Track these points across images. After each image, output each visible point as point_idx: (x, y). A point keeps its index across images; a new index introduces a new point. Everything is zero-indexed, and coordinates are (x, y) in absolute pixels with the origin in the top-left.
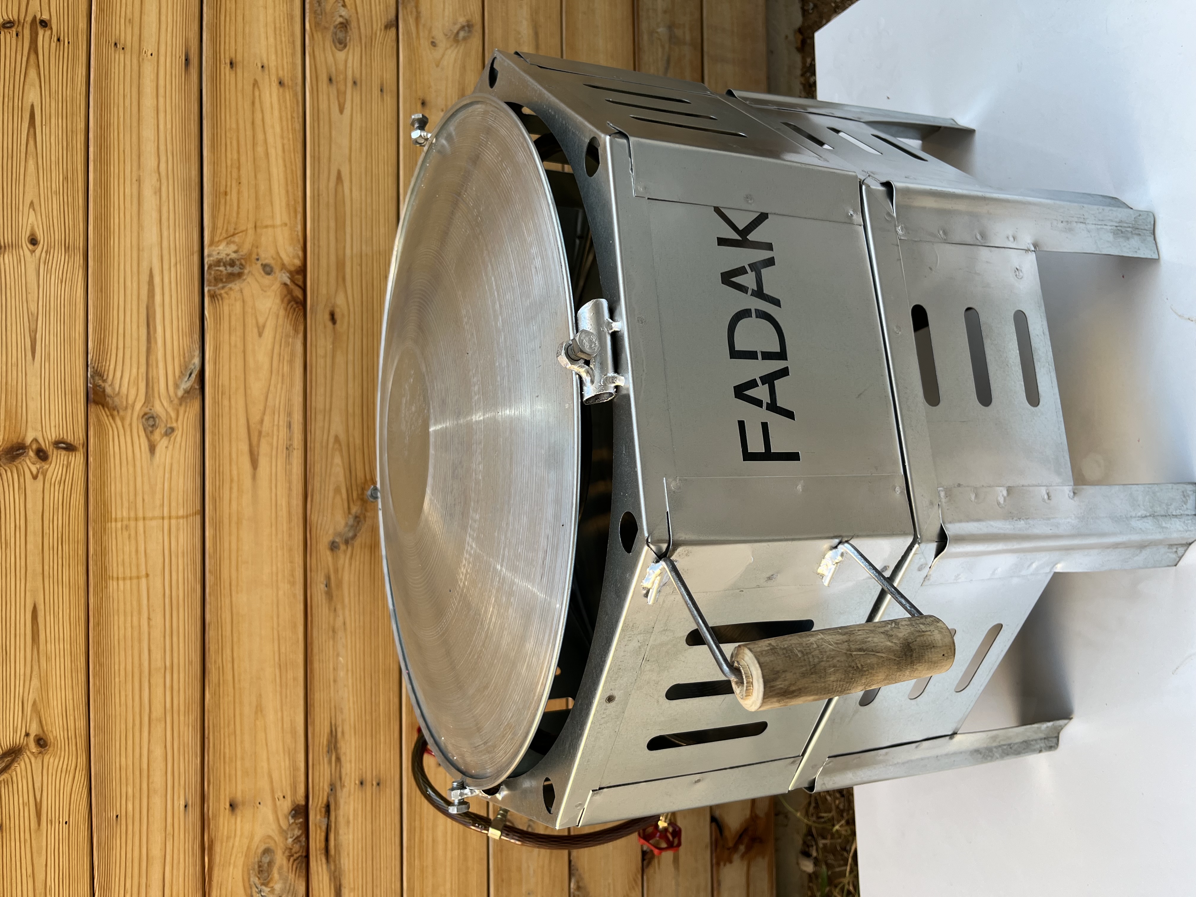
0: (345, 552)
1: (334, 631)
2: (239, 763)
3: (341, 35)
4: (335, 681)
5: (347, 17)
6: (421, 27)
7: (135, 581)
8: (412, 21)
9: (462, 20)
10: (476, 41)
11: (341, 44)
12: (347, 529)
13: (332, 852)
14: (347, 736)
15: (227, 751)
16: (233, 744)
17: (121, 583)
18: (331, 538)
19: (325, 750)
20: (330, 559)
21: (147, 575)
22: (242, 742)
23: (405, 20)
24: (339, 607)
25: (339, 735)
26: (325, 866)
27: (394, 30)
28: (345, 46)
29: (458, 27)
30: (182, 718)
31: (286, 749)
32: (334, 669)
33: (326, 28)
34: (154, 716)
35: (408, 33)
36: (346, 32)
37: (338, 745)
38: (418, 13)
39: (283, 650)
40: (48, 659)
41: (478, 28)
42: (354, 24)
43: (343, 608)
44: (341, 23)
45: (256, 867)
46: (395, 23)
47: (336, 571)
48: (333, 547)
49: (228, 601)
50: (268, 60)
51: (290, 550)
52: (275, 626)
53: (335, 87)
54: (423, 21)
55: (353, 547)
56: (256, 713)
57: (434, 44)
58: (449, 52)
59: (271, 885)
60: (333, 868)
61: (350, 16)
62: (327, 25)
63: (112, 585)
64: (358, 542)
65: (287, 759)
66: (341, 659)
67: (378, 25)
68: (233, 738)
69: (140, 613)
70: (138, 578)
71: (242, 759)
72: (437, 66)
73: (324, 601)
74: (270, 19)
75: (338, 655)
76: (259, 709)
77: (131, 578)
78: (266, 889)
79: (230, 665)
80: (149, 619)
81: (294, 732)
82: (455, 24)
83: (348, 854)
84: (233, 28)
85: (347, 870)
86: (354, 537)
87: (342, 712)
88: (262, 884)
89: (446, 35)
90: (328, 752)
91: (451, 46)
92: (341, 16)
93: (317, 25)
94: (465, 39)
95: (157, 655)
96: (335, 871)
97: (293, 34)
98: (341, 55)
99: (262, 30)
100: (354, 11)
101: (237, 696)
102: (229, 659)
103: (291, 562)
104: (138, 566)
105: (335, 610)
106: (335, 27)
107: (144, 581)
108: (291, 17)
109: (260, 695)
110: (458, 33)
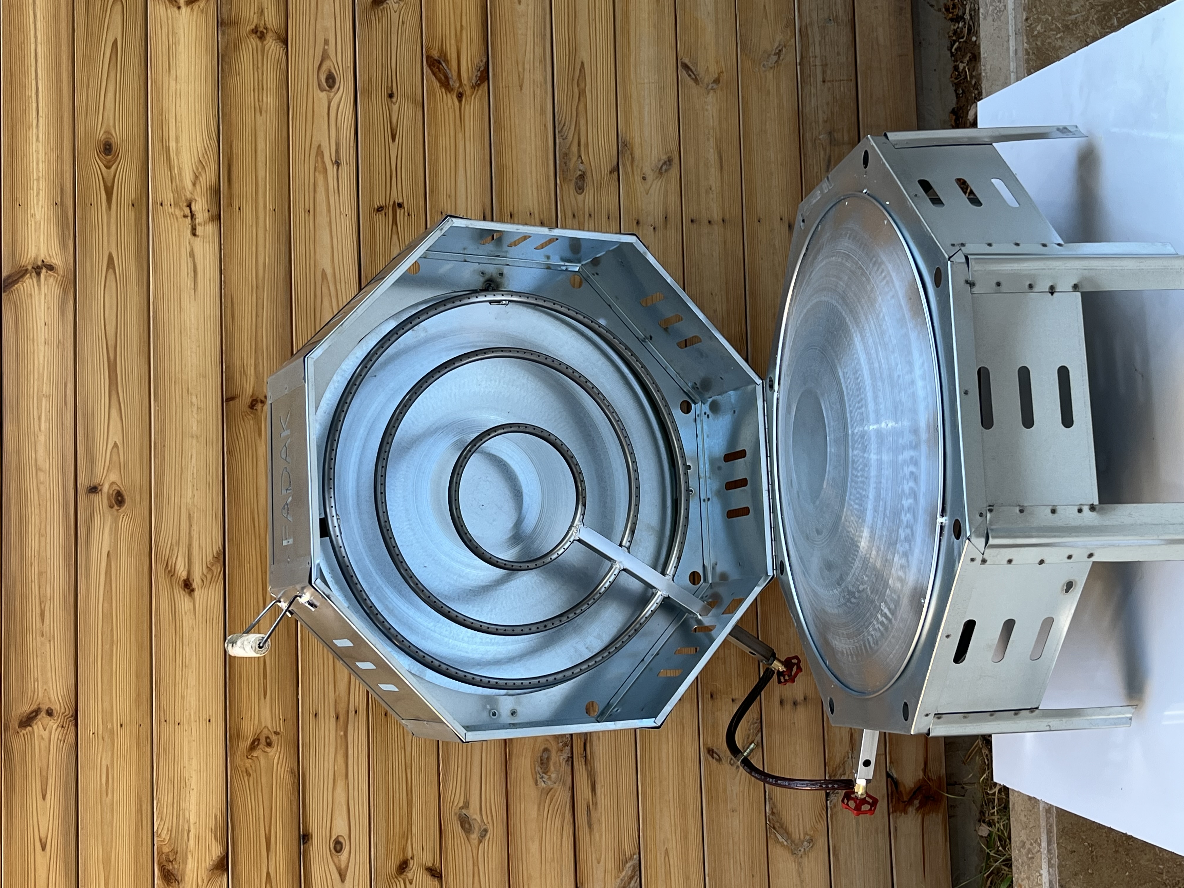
3: (580, 183)
5: (584, 170)
6: (635, 168)
8: (628, 164)
9: (664, 158)
10: (674, 171)
11: (580, 189)
13: (589, 757)
23: (624, 165)
26: (584, 766)
27: (616, 173)
28: (583, 191)
29: (661, 163)
33: (571, 180)
35: (626, 173)
36: (584, 180)
38: (633, 158)
41: (676, 160)
42: (589, 174)
44: (580, 175)
45: (539, 760)
46: (616, 168)
50: (533, 209)
53: (577, 220)
54: (636, 163)
57: (644, 178)
58: (655, 181)
59: (549, 774)
60: (589, 768)
61: (586, 169)
62: (571, 178)
67: (606, 170)
72: (647, 194)
74: (534, 180)
78: (546, 777)
82: (659, 161)
83: (600, 760)
84: (511, 190)
85: (599, 771)
88: (543, 773)
89: (653, 170)
91: (657, 178)
92: (580, 170)
93: (564, 179)
94: (666, 171)
96: (591, 771)
97: (549, 188)
98: (580, 198)
99: (530, 189)
100: (589, 165)
106: (576, 179)
108: (548, 177)
110: (662, 167)
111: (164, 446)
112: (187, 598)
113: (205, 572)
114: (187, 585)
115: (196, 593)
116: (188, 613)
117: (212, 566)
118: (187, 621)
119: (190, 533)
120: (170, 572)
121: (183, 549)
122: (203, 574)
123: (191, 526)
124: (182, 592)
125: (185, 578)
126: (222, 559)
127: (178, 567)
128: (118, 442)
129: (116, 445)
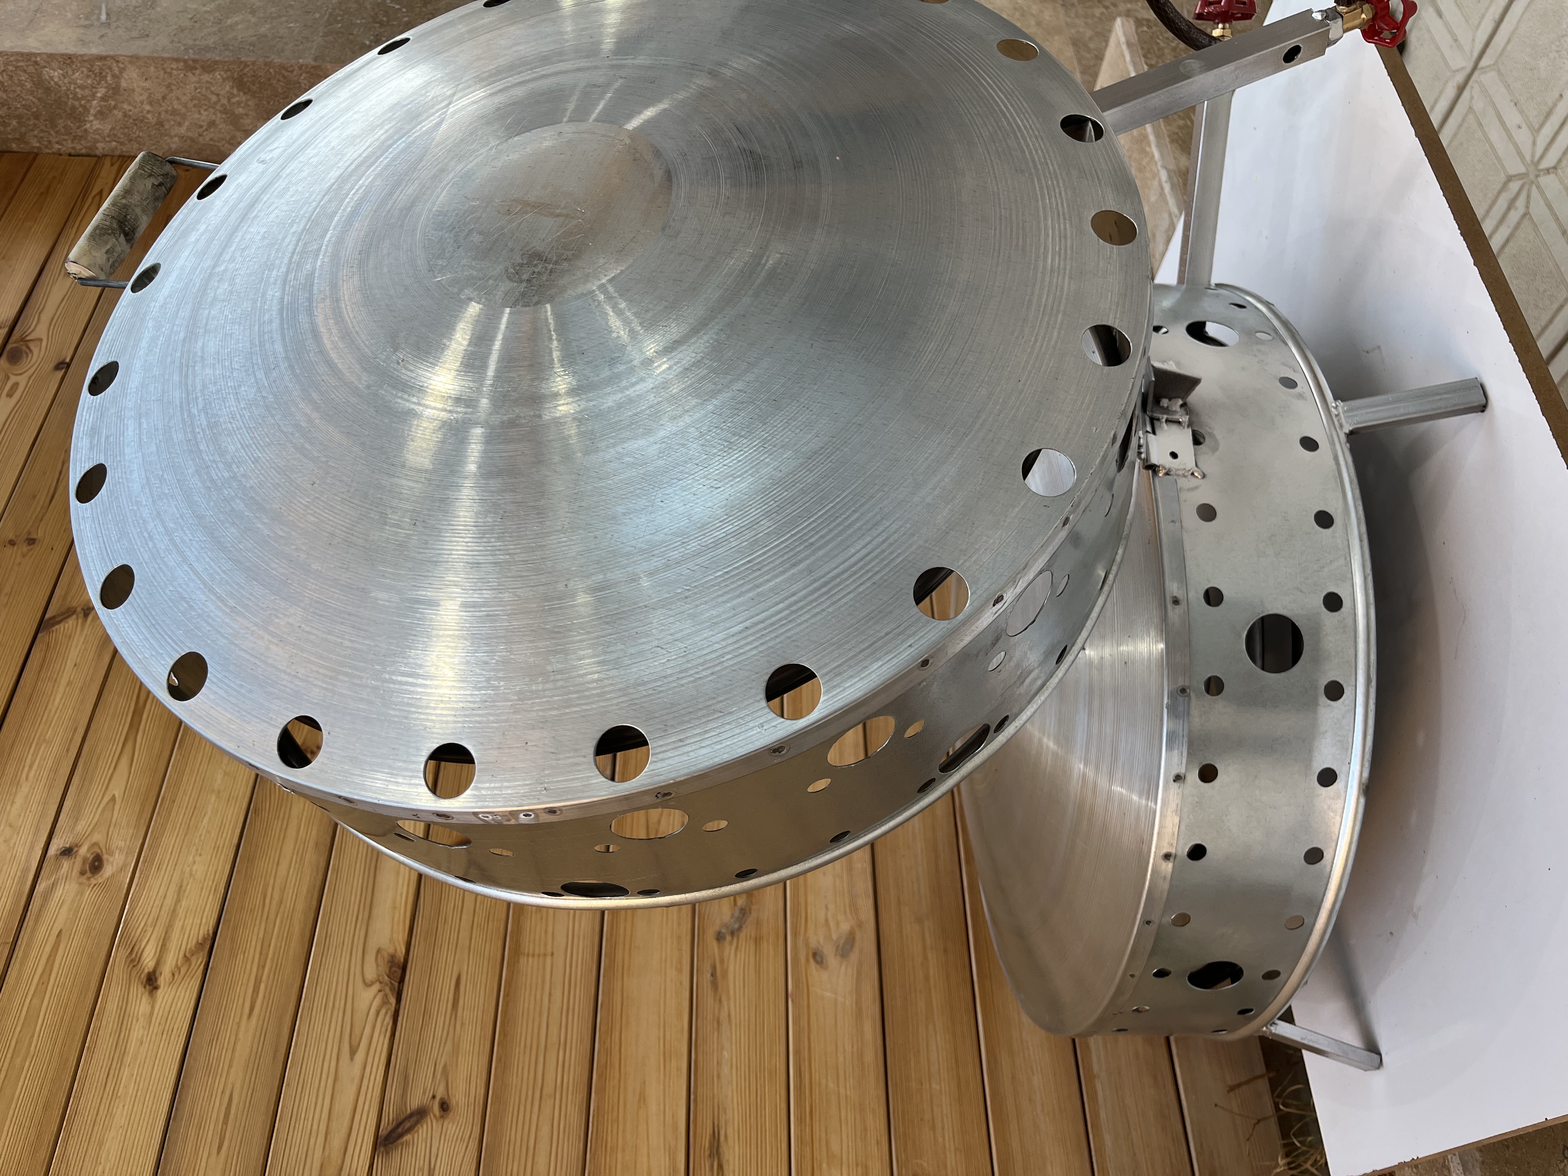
0: (731, 943)
1: (718, 1023)
2: (619, 1155)
4: (719, 1076)
7: (541, 959)
12: (732, 920)
14: (730, 1140)
15: (609, 1138)
16: (615, 1131)
17: (530, 959)
18: (717, 928)
19: (707, 1153)
20: (716, 950)
21: (552, 954)
22: (624, 1131)
24: (724, 999)
25: (722, 1138)
30: (570, 1097)
31: (667, 1147)
32: (718, 1063)
34: (544, 1092)
37: (721, 1150)
39: (668, 1037)
40: (462, 1024)
43: (728, 999)
47: (722, 961)
48: (720, 937)
49: (620, 985)
51: (679, 938)
52: (662, 1011)
55: (738, 938)
56: (639, 1101)
63: (523, 961)
64: (742, 935)
65: (667, 1159)
66: (725, 1053)
68: (615, 1126)
69: (543, 989)
70: (545, 955)
71: (623, 1150)
73: (709, 990)
75: (722, 1048)
76: (642, 1098)
77: (539, 956)
79: (617, 1047)
80: (550, 994)
81: (675, 1129)
86: (740, 928)
87: (725, 1113)
90: (710, 1156)
95: (554, 1029)
101: (622, 1081)
102: (617, 1041)
103: (680, 950)
104: (546, 945)
105: (720, 1001)
107: (549, 959)
109: (644, 1082)
111: (174, 801)
112: (145, 998)
113: (179, 963)
114: (151, 981)
115: (160, 993)
116: (141, 1020)
117: (192, 955)
118: (137, 1032)
119: (174, 911)
120: (133, 961)
121: (159, 931)
122: (177, 965)
123: (178, 901)
124: (141, 989)
125: (151, 970)
126: (208, 947)
127: (145, 955)
128: (117, 796)
129: (113, 799)
